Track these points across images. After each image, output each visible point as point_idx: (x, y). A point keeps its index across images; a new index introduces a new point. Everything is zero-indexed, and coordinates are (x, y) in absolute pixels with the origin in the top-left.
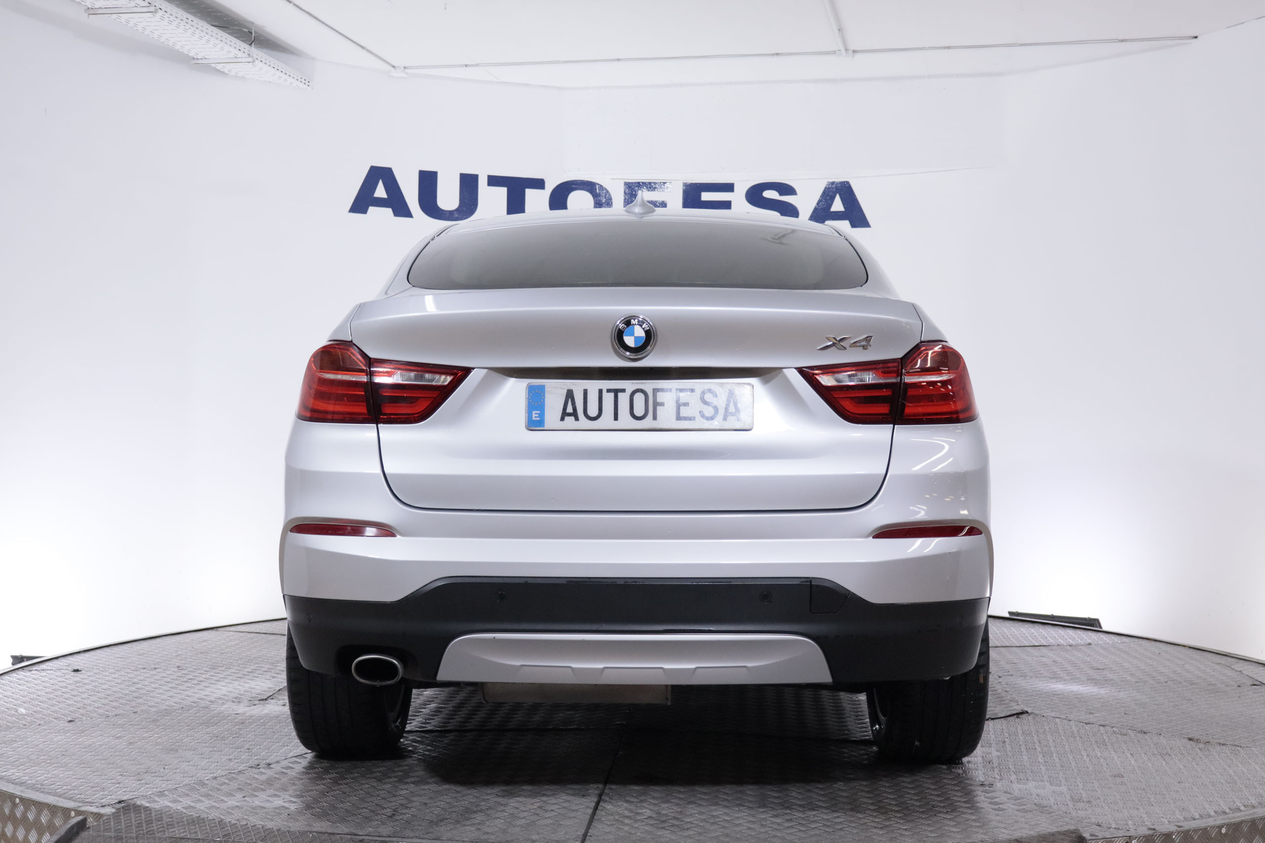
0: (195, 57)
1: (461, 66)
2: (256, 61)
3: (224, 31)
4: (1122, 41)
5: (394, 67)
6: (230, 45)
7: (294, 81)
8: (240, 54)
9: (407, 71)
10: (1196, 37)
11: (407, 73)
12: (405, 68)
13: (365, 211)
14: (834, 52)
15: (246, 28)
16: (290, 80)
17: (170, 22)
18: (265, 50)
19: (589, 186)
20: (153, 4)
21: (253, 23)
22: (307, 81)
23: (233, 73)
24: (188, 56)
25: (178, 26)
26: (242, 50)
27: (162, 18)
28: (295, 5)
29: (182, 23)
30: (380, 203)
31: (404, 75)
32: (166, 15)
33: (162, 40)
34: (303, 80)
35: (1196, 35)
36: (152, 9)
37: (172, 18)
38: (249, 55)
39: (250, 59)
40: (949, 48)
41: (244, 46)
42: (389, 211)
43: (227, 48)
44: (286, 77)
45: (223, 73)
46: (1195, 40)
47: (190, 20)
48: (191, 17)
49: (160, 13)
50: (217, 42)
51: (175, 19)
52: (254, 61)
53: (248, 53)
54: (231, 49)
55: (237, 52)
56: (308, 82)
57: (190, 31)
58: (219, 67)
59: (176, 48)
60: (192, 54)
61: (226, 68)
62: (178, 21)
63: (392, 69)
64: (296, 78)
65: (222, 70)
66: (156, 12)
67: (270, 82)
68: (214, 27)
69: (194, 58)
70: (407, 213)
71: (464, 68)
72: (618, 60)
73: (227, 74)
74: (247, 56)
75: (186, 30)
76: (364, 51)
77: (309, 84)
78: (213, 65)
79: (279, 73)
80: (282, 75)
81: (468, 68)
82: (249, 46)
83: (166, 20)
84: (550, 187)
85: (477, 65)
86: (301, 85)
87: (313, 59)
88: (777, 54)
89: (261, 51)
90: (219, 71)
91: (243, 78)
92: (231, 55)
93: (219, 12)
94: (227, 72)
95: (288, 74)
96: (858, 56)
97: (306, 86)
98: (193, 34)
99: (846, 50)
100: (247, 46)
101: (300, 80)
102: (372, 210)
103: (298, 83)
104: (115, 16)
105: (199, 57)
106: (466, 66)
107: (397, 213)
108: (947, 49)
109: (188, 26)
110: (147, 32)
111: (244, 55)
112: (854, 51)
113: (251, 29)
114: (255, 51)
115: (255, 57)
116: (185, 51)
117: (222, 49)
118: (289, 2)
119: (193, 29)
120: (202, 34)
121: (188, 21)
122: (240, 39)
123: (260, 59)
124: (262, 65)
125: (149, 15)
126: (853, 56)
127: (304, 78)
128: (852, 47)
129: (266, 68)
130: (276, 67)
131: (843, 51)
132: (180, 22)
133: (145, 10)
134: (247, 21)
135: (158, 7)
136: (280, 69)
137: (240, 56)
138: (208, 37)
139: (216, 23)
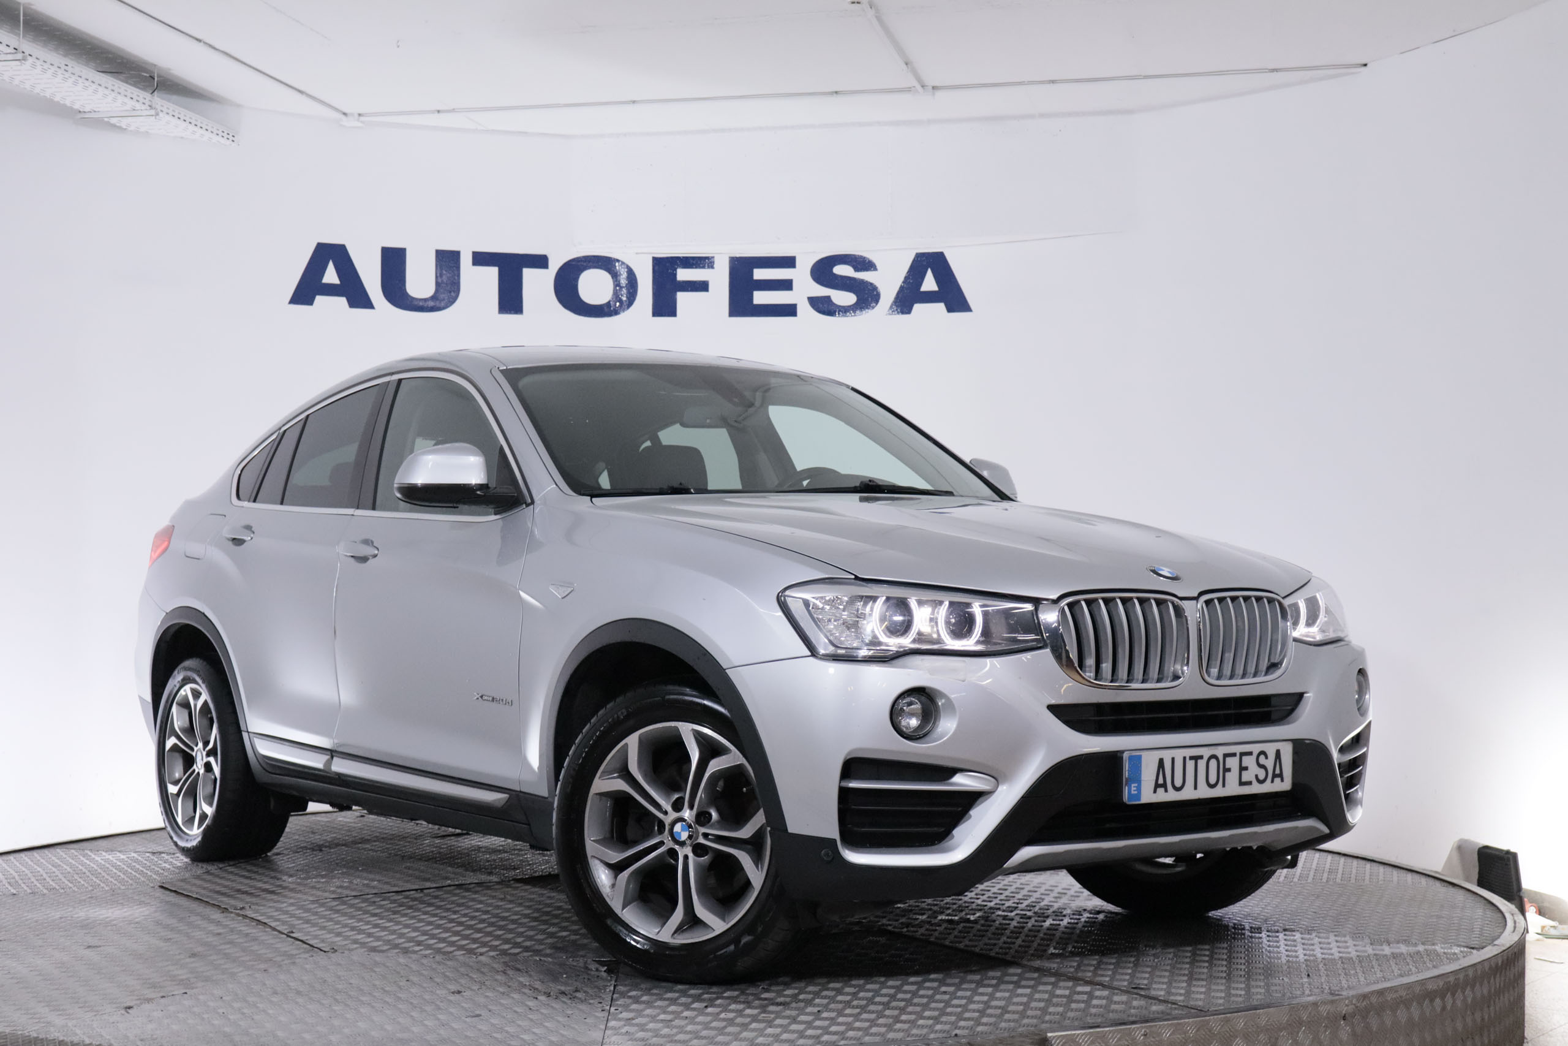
0: (81, 110)
1: (432, 112)
2: (161, 114)
3: (117, 77)
4: (1274, 70)
5: (345, 114)
6: (125, 95)
7: (214, 136)
8: (138, 106)
9: (362, 118)
10: (1365, 65)
11: (362, 122)
12: (360, 115)
13: (309, 301)
14: (908, 90)
15: (146, 71)
16: (208, 135)
17: (44, 71)
18: (174, 97)
19: (605, 263)
20: (20, 50)
21: (155, 65)
22: (231, 135)
23: (132, 128)
24: (71, 108)
25: (55, 75)
26: (141, 100)
27: (34, 66)
28: (205, 43)
29: (60, 72)
30: (330, 290)
31: (360, 124)
32: (38, 63)
33: (36, 91)
34: (225, 135)
35: (1365, 62)
36: (19, 56)
37: (46, 66)
38: (150, 106)
39: (153, 112)
40: (1053, 82)
41: (144, 95)
42: (343, 301)
43: (120, 99)
44: (203, 131)
45: (120, 128)
46: (1364, 68)
47: (70, 65)
48: (71, 63)
49: (30, 60)
50: (107, 92)
51: (50, 67)
52: (157, 114)
53: (150, 103)
54: (127, 100)
55: (133, 103)
56: (232, 137)
57: (71, 81)
58: (113, 121)
60: (77, 106)
61: (124, 123)
62: (53, 69)
63: (343, 116)
64: (215, 132)
65: (118, 125)
66: (24, 59)
67: (182, 138)
68: (101, 74)
69: (80, 112)
70: (367, 303)
71: (436, 114)
72: (634, 102)
73: (125, 129)
74: (149, 108)
75: (65, 79)
76: (303, 98)
77: (233, 139)
78: (106, 119)
79: (191, 128)
80: (197, 129)
81: (441, 115)
82: (150, 95)
83: (39, 68)
84: (555, 265)
85: (453, 110)
86: (223, 141)
87: (239, 106)
88: (835, 93)
89: (169, 101)
90: (114, 126)
91: (147, 134)
92: (128, 107)
93: (110, 53)
94: (125, 127)
95: (204, 128)
96: (939, 94)
97: (229, 142)
98: (76, 83)
99: (923, 86)
100: (148, 95)
101: (221, 134)
102: (319, 299)
103: (219, 138)
105: (87, 110)
106: (439, 111)
107: (353, 304)
108: (1052, 84)
109: (67, 75)
110: (16, 82)
111: (143, 107)
112: (934, 88)
113: (153, 73)
114: (159, 100)
115: (159, 108)
116: (68, 103)
117: (115, 100)
118: (197, 40)
119: (74, 78)
120: (87, 84)
121: (66, 68)
122: (135, 85)
123: (165, 110)
124: (169, 118)
125: (18, 63)
126: (934, 94)
127: (226, 132)
128: (930, 82)
129: (175, 121)
130: (188, 120)
131: (918, 87)
132: (58, 69)
133: (10, 57)
134: (146, 63)
135: (27, 53)
136: (194, 122)
137: (139, 108)
138: (94, 86)
139: (106, 67)
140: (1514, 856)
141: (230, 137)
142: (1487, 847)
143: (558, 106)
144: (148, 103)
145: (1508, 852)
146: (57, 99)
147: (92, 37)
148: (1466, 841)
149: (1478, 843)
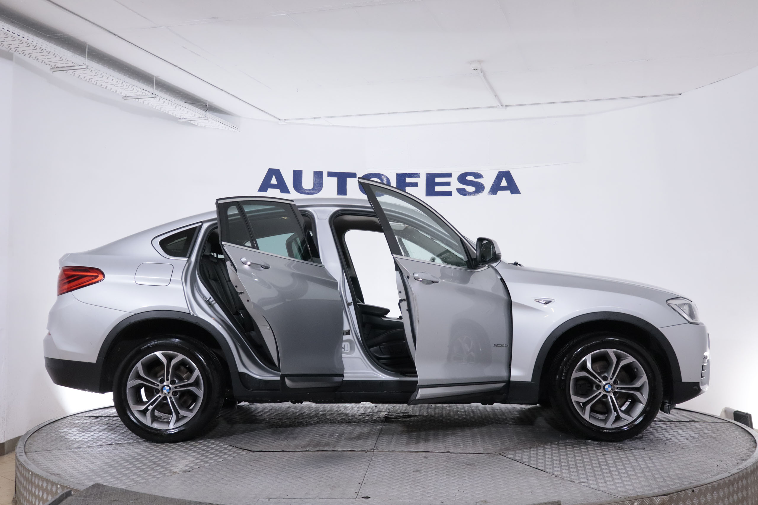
1: (312, 118)
2: (209, 119)
3: (193, 106)
4: (643, 97)
5: (280, 120)
6: (195, 112)
7: (230, 128)
8: (200, 116)
9: (286, 121)
10: (681, 94)
11: (286, 123)
12: (285, 120)
14: (496, 107)
15: (203, 102)
16: (228, 127)
17: (164, 102)
18: (215, 114)
20: (154, 94)
21: (207, 101)
22: (237, 127)
23: (199, 125)
24: (176, 117)
25: (168, 104)
26: (202, 114)
27: (160, 100)
28: (225, 91)
29: (170, 102)
32: (161, 99)
33: (162, 110)
34: (234, 127)
36: (154, 96)
37: (164, 100)
39: (206, 118)
40: (554, 103)
41: (202, 112)
44: (226, 126)
45: (194, 125)
47: (174, 100)
48: (174, 99)
49: (158, 98)
50: (189, 110)
54: (196, 114)
55: (198, 115)
56: (237, 129)
58: (192, 122)
59: (170, 114)
60: (178, 117)
61: (196, 123)
62: (167, 101)
63: (279, 120)
64: (230, 126)
66: (155, 97)
67: (218, 129)
68: (186, 103)
69: (179, 119)
72: (389, 113)
73: (197, 125)
74: (204, 117)
75: (172, 105)
76: (263, 113)
78: (189, 122)
79: (221, 125)
80: (223, 125)
81: (315, 119)
83: (162, 101)
85: (320, 118)
86: (234, 130)
87: (240, 117)
88: (468, 108)
89: (213, 114)
90: (192, 124)
91: (205, 127)
92: (197, 117)
93: (190, 96)
95: (226, 125)
96: (508, 108)
97: (236, 130)
98: (176, 107)
99: (502, 105)
100: (204, 112)
103: (232, 129)
104: (137, 100)
105: (182, 118)
106: (315, 118)
109: (172, 104)
110: (154, 107)
111: (202, 116)
112: (506, 106)
113: (206, 104)
114: (208, 114)
115: (208, 117)
116: (174, 115)
117: (191, 114)
118: (222, 90)
119: (175, 105)
120: (180, 107)
121: (172, 101)
122: (200, 108)
123: (211, 118)
124: (212, 121)
125: (153, 99)
126: (506, 108)
127: (235, 127)
128: (505, 104)
129: (215, 122)
130: (220, 122)
131: (500, 106)
132: (169, 101)
133: (150, 96)
134: (204, 100)
135: (157, 95)
136: (222, 123)
137: (200, 117)
138: (183, 108)
139: (189, 102)
140: (750, 415)
141: (236, 128)
142: (737, 411)
143: (360, 115)
144: (204, 115)
145: (747, 414)
146: (170, 113)
147: (183, 90)
148: (728, 408)
149: (733, 410)
